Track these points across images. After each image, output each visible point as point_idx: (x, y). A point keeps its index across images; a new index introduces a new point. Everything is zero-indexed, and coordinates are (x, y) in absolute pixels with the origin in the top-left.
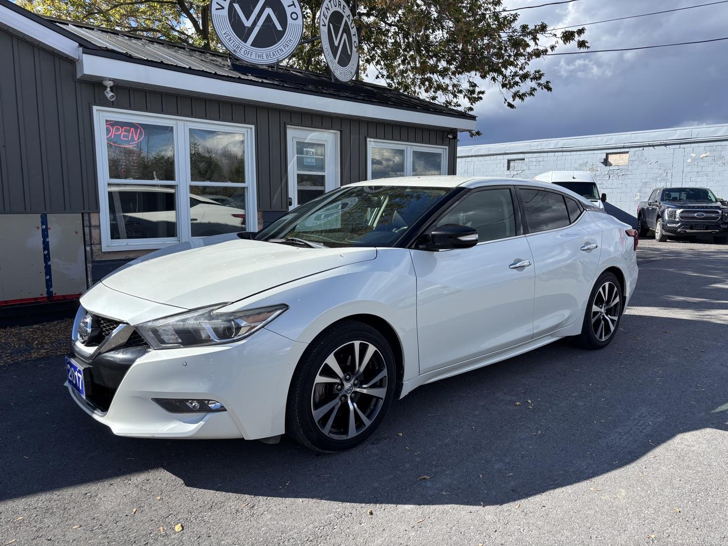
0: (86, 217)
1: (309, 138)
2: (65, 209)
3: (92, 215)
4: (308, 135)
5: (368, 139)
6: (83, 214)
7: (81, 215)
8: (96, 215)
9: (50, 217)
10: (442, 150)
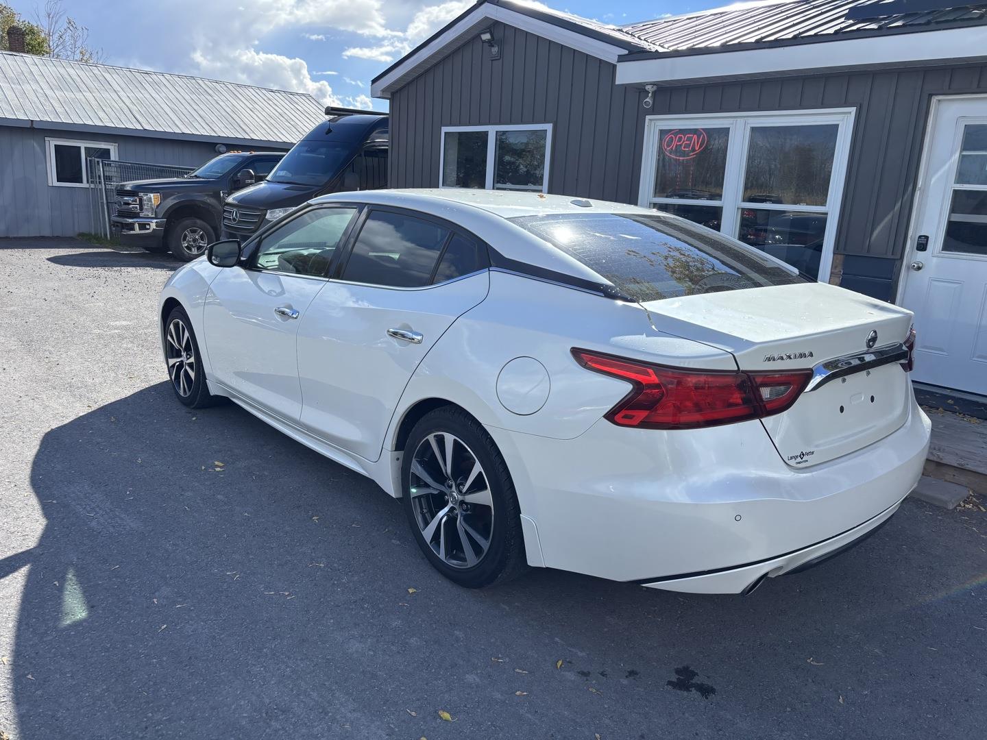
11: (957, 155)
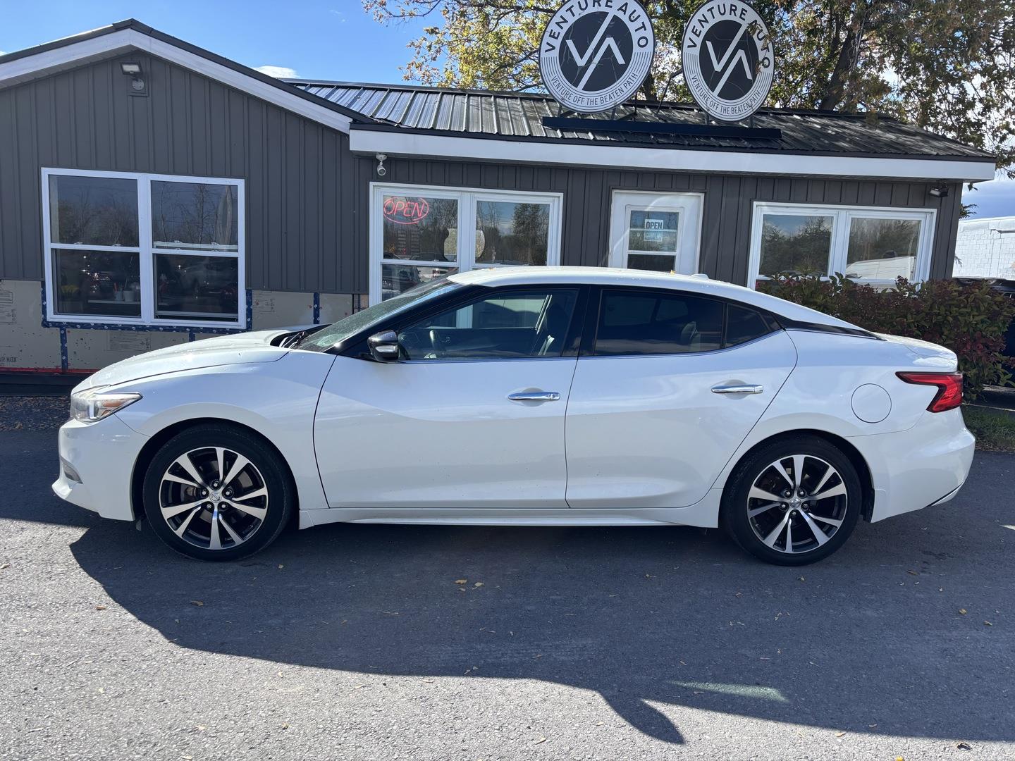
0: (356, 299)
1: (652, 205)
2: (337, 289)
3: (362, 297)
4: (651, 202)
5: (755, 203)
6: (353, 295)
7: (351, 296)
8: (366, 296)
9: (323, 297)
10: (923, 215)
11: (628, 231)
